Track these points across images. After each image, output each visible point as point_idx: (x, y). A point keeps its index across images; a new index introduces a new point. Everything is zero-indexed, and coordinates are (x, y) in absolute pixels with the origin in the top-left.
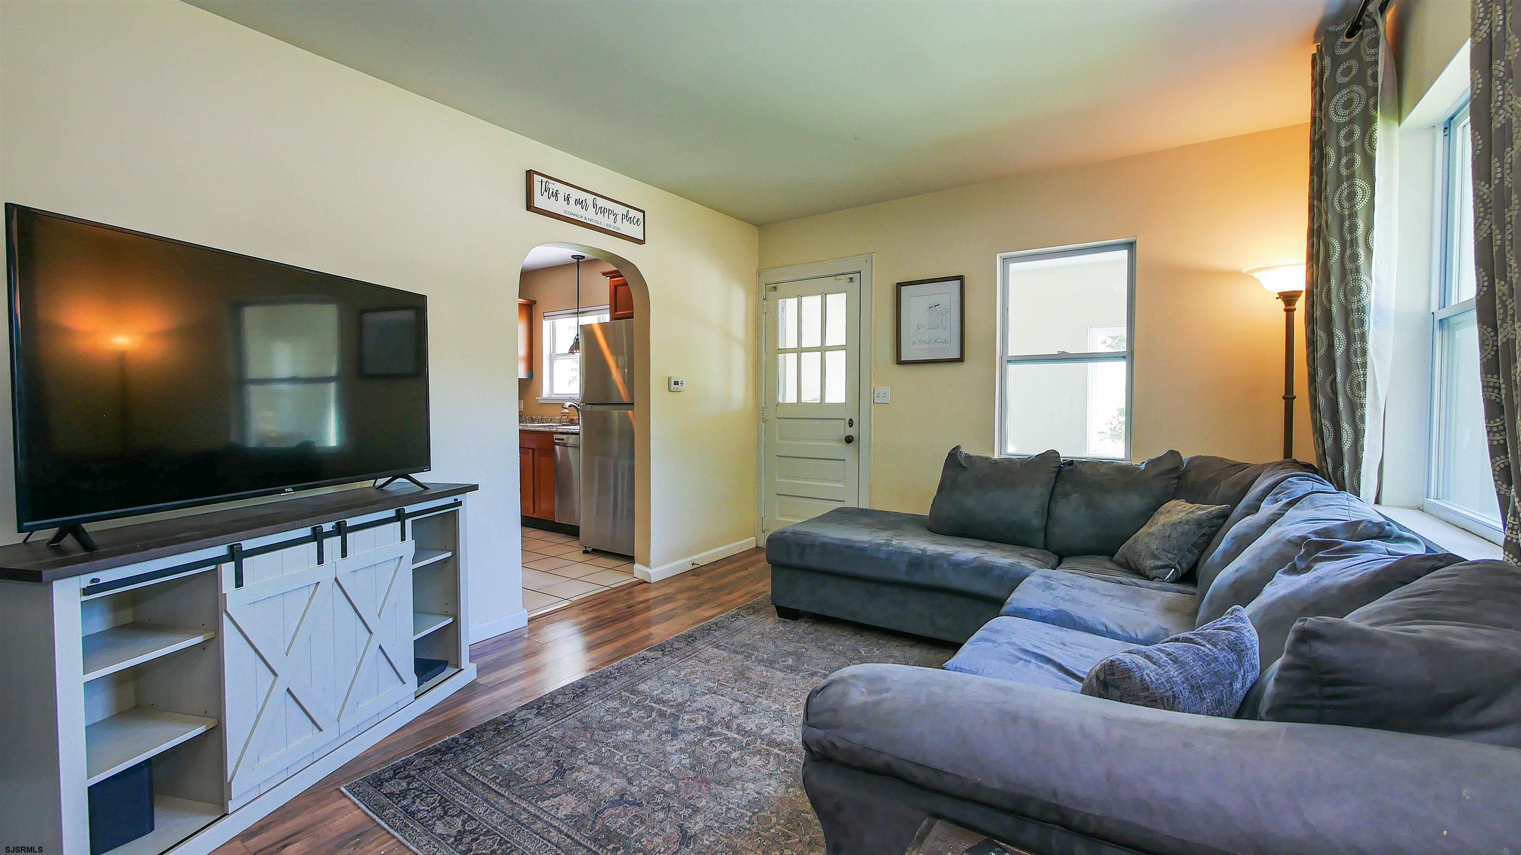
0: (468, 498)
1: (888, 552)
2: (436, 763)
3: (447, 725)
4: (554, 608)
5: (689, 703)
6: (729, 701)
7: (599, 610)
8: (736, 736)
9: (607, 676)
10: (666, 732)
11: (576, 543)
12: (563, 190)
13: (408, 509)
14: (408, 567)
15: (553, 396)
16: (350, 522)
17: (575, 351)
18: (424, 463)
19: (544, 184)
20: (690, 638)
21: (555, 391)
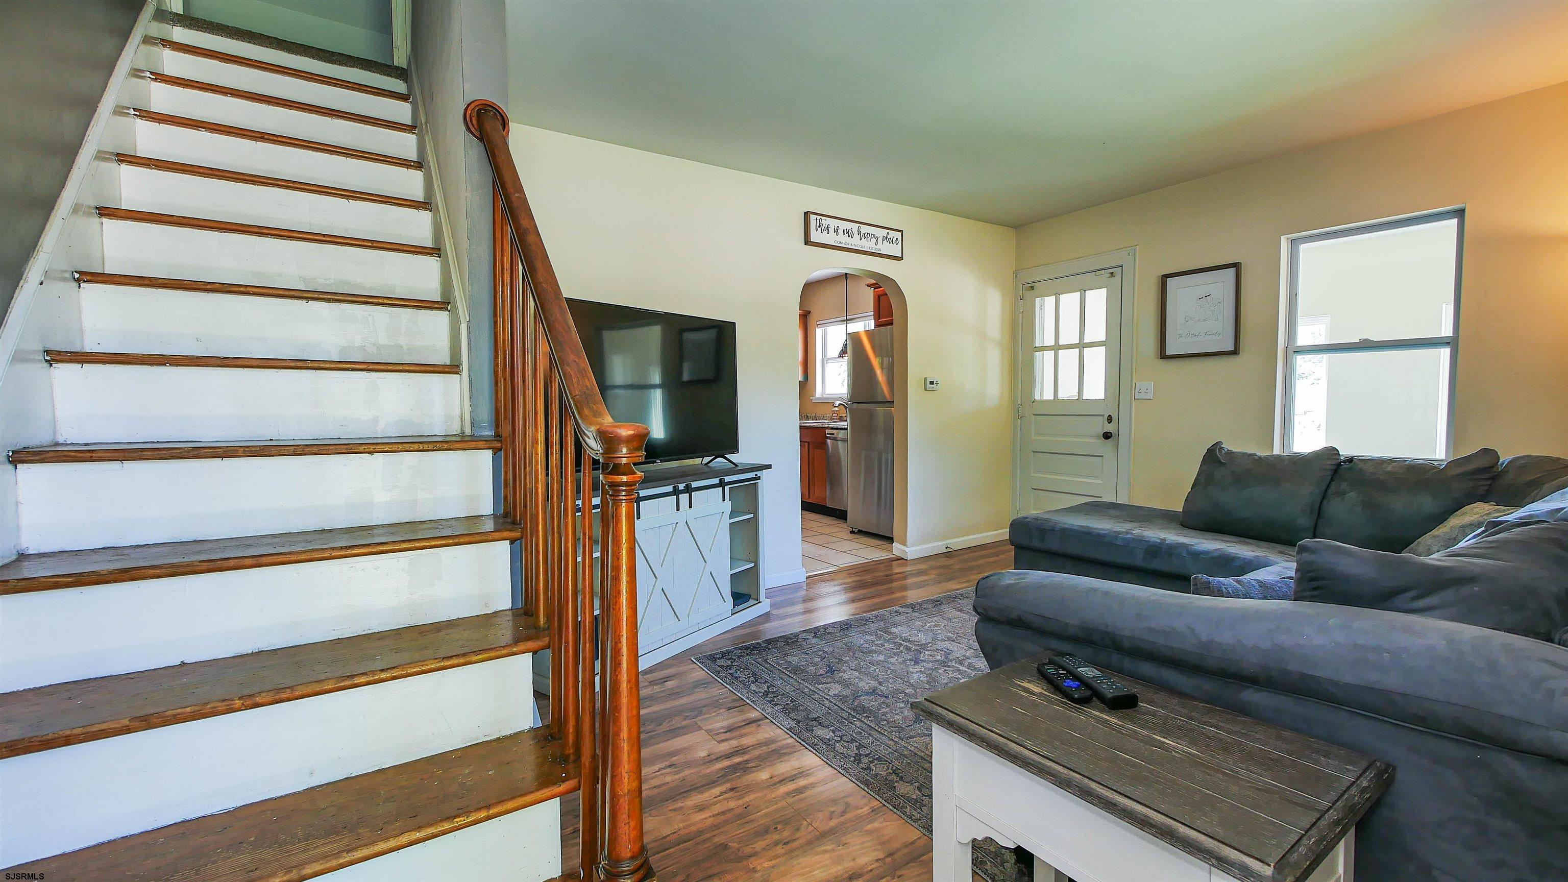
0: (764, 474)
1: (1124, 539)
2: (747, 654)
3: (755, 635)
4: (826, 571)
5: (930, 645)
6: (965, 647)
7: (861, 576)
8: (966, 670)
9: (866, 620)
10: (910, 660)
11: (844, 525)
12: (833, 223)
13: (727, 479)
14: (727, 521)
15: (825, 396)
16: (695, 484)
17: (844, 355)
18: (735, 448)
19: (818, 221)
20: (937, 603)
21: (827, 392)
